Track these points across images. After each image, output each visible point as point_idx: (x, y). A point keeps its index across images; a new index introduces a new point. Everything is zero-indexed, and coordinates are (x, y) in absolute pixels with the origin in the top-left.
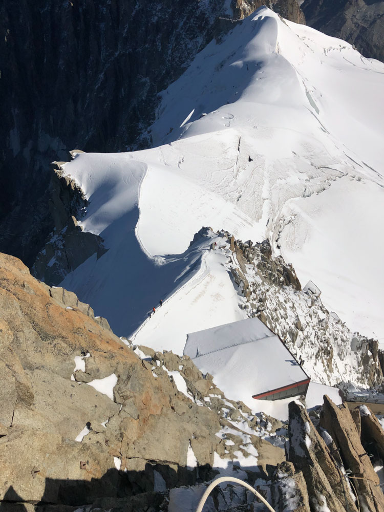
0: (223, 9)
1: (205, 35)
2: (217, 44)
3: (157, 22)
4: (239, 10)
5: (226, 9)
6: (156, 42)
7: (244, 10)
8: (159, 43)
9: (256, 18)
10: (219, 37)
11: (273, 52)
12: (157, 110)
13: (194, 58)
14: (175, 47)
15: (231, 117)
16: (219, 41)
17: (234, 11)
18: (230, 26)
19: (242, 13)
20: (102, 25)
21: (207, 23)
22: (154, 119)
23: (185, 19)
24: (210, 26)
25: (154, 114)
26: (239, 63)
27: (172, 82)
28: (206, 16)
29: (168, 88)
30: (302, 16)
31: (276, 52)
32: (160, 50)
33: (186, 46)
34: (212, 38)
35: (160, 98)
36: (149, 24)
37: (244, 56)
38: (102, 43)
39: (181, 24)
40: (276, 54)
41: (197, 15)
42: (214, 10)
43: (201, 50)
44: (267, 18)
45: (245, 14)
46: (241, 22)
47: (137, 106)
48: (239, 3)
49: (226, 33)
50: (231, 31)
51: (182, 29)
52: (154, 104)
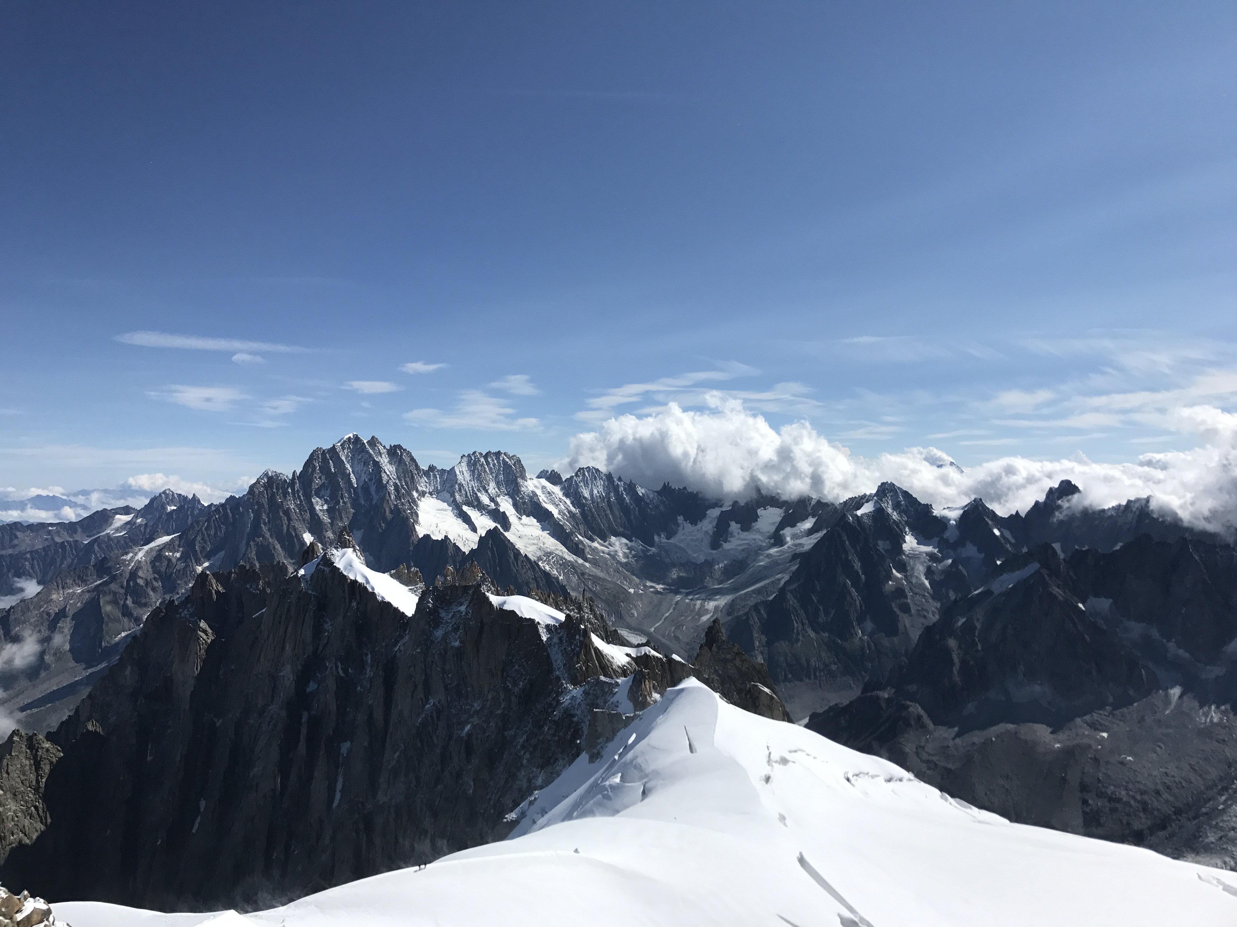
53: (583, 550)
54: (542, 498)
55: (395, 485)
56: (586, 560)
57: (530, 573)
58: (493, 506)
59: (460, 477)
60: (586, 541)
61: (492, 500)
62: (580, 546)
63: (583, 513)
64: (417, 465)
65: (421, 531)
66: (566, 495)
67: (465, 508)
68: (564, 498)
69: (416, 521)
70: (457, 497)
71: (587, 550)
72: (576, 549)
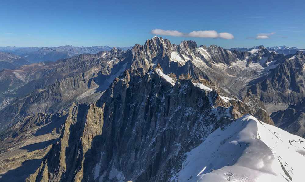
0: (225, 113)
1: (215, 125)
2: (221, 130)
3: (188, 116)
4: (234, 114)
5: (227, 114)
6: (187, 125)
7: (237, 115)
8: (188, 126)
9: (244, 119)
10: (223, 127)
11: (256, 138)
12: (183, 163)
13: (208, 136)
14: (197, 129)
15: (231, 174)
16: (223, 129)
17: (231, 115)
18: (229, 122)
19: (236, 116)
20: (159, 114)
21: (216, 119)
22: (181, 169)
23: (204, 116)
24: (217, 121)
25: (182, 165)
26: (235, 142)
27: (194, 148)
28: (215, 116)
29: (191, 151)
30: (272, 121)
31: (258, 138)
32: (188, 129)
33: (203, 129)
34: (219, 127)
35: (186, 156)
36: (184, 117)
37: (238, 139)
38: (158, 123)
39: (201, 118)
40: (258, 140)
41: (210, 115)
42: (220, 113)
43: (212, 132)
44: (250, 120)
45: (237, 117)
46: (235, 121)
47: (171, 159)
48: (234, 111)
49: (227, 125)
50: (229, 124)
51: (202, 120)
52: (182, 159)
53: (212, 66)
54: (201, 52)
55: (166, 48)
56: (212, 68)
57: (198, 72)
58: (189, 54)
59: (181, 47)
60: (212, 64)
61: (189, 53)
62: (211, 65)
63: (212, 57)
64: (171, 44)
65: (172, 60)
66: (208, 52)
67: (182, 55)
68: (207, 52)
69: (171, 58)
70: (180, 52)
71: (213, 66)
72: (210, 66)
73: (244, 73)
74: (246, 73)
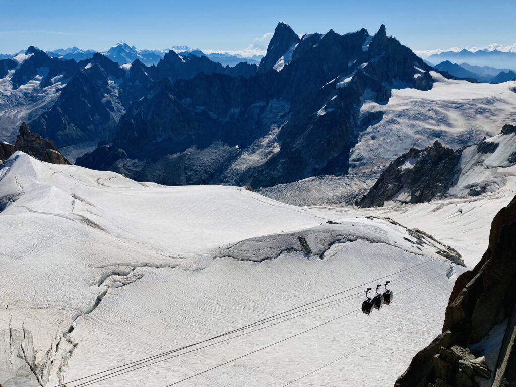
73: (12, 101)
74: (15, 100)
